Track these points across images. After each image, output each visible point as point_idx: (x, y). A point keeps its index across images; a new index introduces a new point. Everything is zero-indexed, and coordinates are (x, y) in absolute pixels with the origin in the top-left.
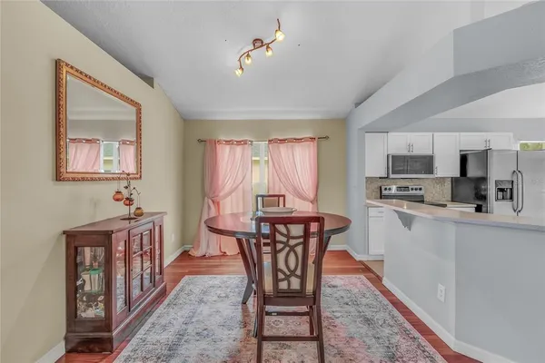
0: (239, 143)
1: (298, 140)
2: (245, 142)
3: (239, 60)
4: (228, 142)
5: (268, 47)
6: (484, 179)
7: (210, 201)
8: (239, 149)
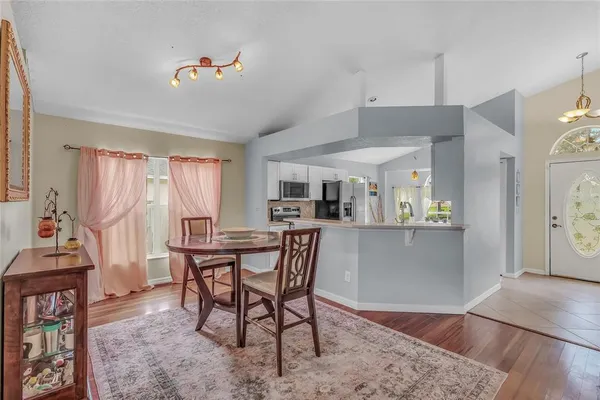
0: (130, 156)
1: (202, 161)
2: (139, 157)
3: (178, 71)
4: (113, 154)
5: (219, 71)
6: (337, 202)
7: (87, 229)
8: (130, 165)
